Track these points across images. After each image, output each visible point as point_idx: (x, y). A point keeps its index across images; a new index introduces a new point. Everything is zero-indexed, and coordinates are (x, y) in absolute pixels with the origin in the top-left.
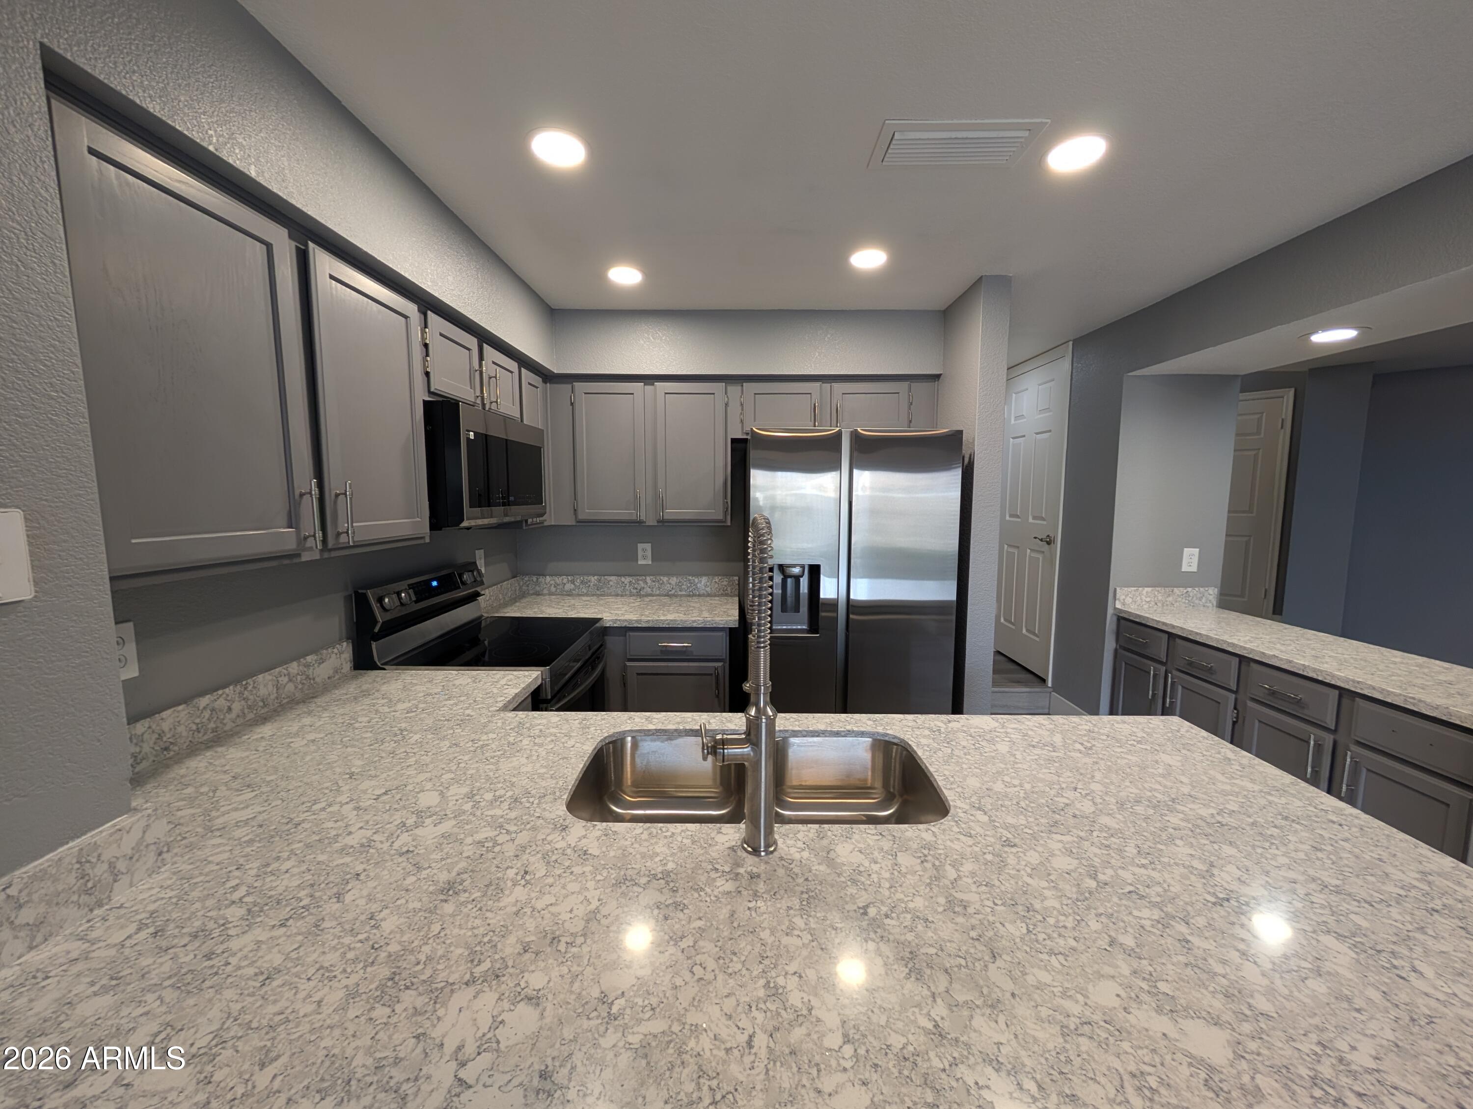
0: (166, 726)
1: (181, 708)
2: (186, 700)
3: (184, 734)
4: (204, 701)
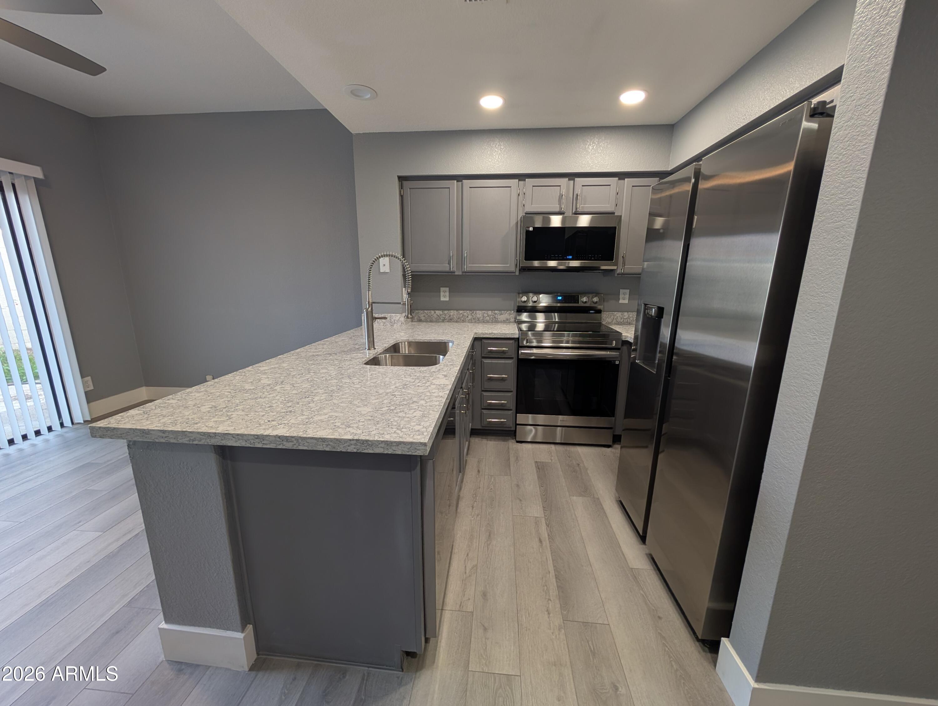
0: (452, 314)
1: (455, 311)
2: (457, 310)
3: (456, 318)
4: (461, 312)
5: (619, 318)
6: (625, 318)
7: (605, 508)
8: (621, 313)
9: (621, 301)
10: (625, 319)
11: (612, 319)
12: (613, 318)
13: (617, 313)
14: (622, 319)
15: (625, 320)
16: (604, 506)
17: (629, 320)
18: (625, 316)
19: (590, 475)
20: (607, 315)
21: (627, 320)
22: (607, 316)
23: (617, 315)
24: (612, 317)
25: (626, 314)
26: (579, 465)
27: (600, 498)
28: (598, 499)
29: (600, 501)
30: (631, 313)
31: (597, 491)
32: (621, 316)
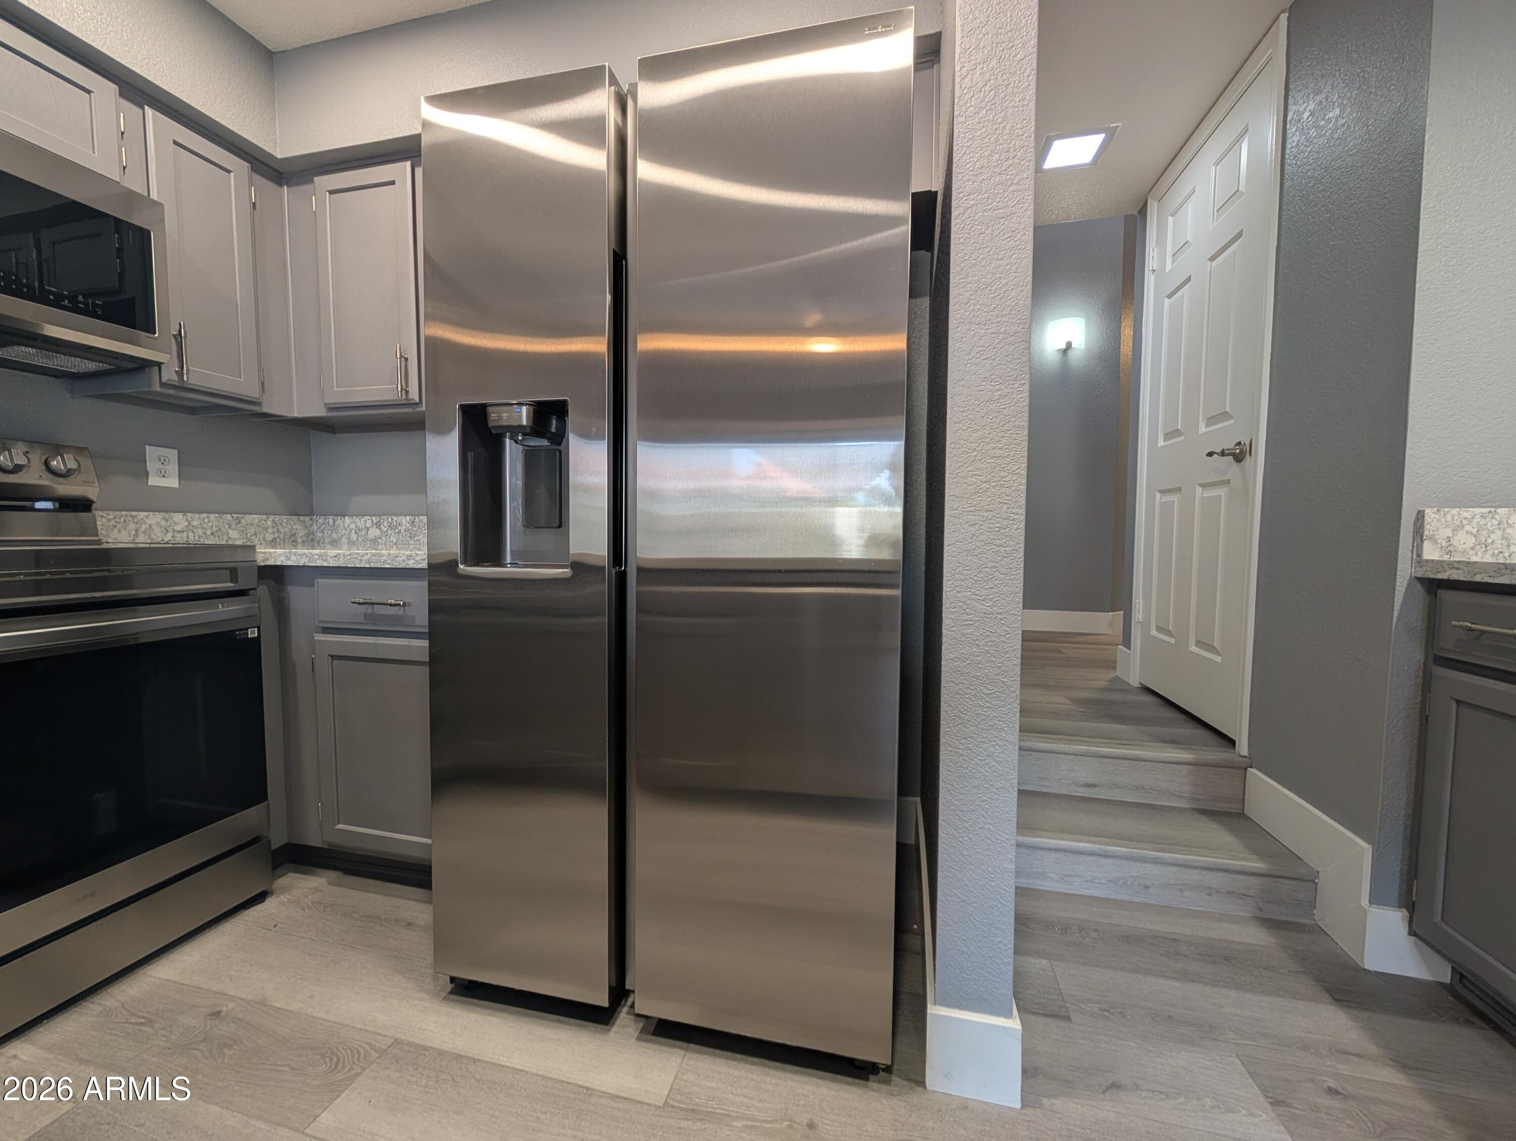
5: (157, 530)
6: (177, 528)
7: (447, 1046)
8: (164, 515)
9: (154, 481)
10: (179, 532)
11: (133, 533)
12: (137, 531)
13: (147, 513)
14: (167, 531)
15: (179, 535)
16: (436, 1043)
17: (191, 535)
18: (176, 523)
19: (295, 1006)
20: (109, 520)
21: (185, 534)
22: (113, 523)
23: (149, 522)
24: (132, 526)
25: (178, 517)
26: (217, 1014)
27: (399, 1036)
28: (397, 1042)
29: (410, 1044)
30: (197, 516)
31: (371, 1029)
32: (163, 523)
